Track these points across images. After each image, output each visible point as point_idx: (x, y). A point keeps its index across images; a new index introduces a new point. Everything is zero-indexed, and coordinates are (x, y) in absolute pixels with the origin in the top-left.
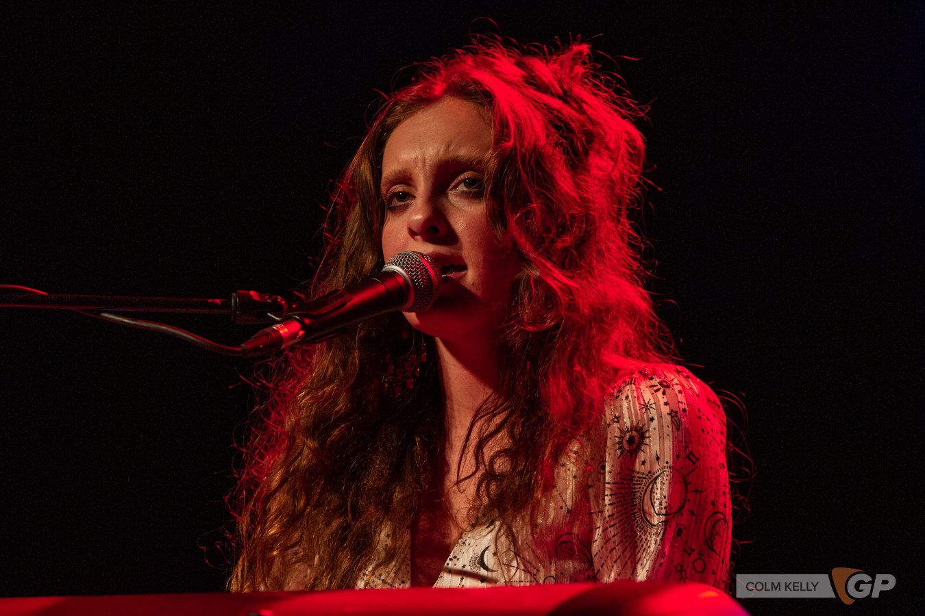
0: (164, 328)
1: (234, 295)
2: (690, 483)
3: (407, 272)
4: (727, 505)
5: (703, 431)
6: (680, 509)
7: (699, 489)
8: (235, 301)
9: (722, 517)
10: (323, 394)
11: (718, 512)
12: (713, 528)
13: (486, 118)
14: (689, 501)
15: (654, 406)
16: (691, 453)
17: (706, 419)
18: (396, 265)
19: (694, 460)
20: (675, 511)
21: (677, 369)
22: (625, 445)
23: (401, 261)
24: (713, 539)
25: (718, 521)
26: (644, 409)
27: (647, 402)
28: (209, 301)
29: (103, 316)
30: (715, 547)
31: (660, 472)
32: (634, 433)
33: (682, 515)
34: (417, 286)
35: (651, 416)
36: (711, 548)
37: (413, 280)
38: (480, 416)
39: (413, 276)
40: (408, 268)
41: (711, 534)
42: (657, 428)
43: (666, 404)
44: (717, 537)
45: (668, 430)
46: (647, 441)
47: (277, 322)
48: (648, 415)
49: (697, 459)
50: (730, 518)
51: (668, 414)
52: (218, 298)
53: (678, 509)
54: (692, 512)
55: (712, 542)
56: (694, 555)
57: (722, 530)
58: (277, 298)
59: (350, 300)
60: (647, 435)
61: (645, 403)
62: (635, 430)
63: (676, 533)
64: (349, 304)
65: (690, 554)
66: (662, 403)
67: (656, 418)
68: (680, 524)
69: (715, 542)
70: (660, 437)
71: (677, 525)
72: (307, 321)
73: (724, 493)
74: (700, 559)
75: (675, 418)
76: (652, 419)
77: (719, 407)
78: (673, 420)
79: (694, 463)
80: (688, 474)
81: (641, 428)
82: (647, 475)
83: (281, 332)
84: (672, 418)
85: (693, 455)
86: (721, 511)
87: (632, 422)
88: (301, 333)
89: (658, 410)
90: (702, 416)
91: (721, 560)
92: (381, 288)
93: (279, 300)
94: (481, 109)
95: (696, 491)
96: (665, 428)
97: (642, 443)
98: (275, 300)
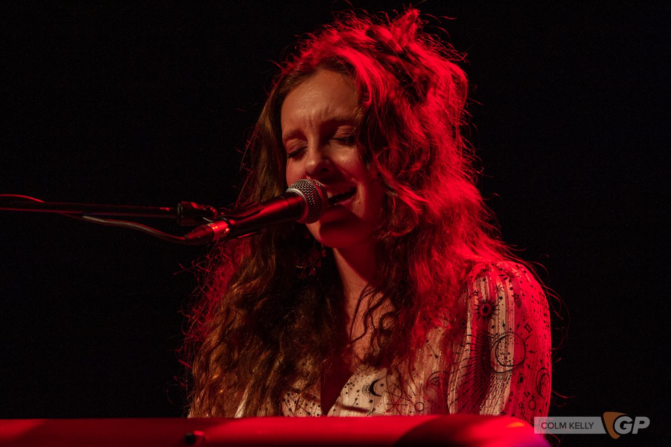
0: (129, 224)
1: (180, 204)
2: (527, 346)
3: (304, 193)
4: (549, 365)
5: (534, 310)
6: (521, 363)
7: (533, 351)
8: (180, 209)
9: (547, 372)
10: (250, 286)
11: (544, 368)
12: (541, 379)
13: (350, 83)
14: (527, 358)
15: (502, 289)
16: (527, 324)
17: (537, 303)
18: (296, 188)
19: (530, 330)
20: (517, 363)
21: (517, 265)
22: (481, 312)
23: (299, 185)
24: (541, 387)
25: (544, 374)
26: (496, 290)
27: (498, 286)
28: (161, 208)
29: (85, 219)
30: (542, 393)
31: (504, 335)
32: (488, 305)
33: (523, 367)
34: (311, 203)
35: (500, 296)
36: (540, 393)
37: (308, 198)
38: (365, 294)
39: (308, 196)
40: (304, 190)
41: (540, 383)
42: (505, 304)
43: (511, 289)
44: (543, 386)
45: (512, 306)
46: (497, 312)
47: (210, 223)
48: (498, 295)
49: (531, 330)
50: (550, 374)
51: (512, 296)
52: (168, 207)
53: (520, 362)
54: (529, 367)
55: (540, 389)
56: (530, 398)
57: (546, 381)
58: (210, 208)
59: (262, 209)
60: (497, 308)
61: (496, 286)
62: (489, 304)
63: (519, 380)
64: (262, 212)
65: (527, 396)
66: (508, 288)
67: (504, 297)
68: (522, 374)
69: (542, 390)
70: (506, 311)
71: (520, 374)
72: (232, 222)
73: (547, 355)
74: (533, 400)
75: (517, 299)
76: (501, 298)
77: (544, 296)
78: (516, 300)
79: (529, 332)
80: (526, 339)
81: (493, 303)
82: (495, 336)
83: (213, 228)
84: (515, 299)
85: (529, 326)
86: (545, 368)
87: (487, 297)
88: (227, 230)
89: (506, 292)
90: (534, 301)
91: (545, 403)
92: (285, 203)
93: (211, 209)
94: (346, 78)
95: (531, 352)
96: (510, 304)
97: (493, 314)
98: (209, 209)
